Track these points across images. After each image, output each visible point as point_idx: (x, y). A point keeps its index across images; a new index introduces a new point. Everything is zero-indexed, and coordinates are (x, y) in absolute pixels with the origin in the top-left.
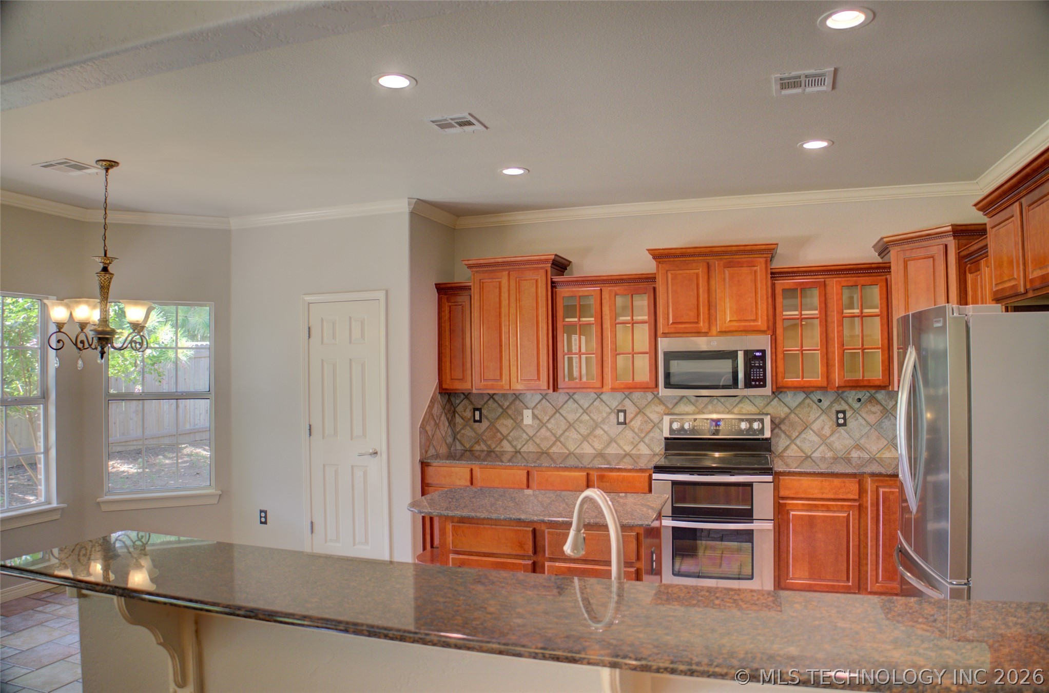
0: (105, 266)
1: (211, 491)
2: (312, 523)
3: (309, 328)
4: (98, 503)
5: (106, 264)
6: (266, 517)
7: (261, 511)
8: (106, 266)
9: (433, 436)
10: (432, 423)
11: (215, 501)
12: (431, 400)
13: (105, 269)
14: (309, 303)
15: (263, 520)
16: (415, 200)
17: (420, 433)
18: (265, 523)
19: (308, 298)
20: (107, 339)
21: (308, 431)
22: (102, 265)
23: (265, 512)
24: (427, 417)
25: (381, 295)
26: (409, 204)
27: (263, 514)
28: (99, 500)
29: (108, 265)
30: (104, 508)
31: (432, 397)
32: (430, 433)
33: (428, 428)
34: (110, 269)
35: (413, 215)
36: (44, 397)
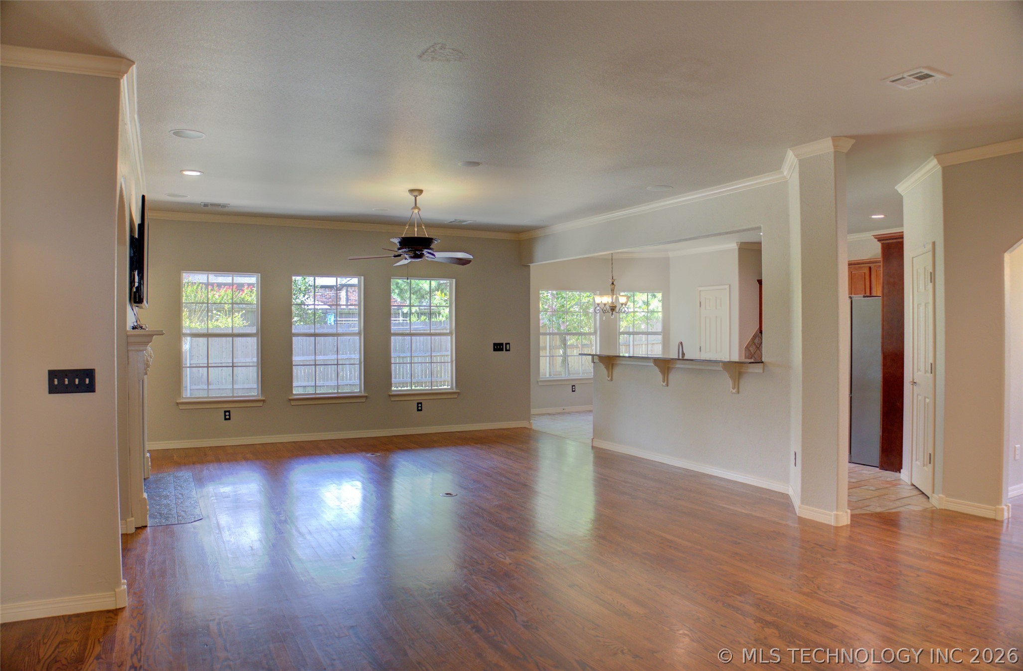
3: (700, 303)
5: (613, 281)
9: (755, 353)
10: (754, 347)
12: (754, 336)
13: (613, 283)
14: (700, 291)
16: (739, 243)
17: (745, 351)
19: (699, 289)
20: (614, 309)
22: (611, 282)
24: (751, 343)
25: (727, 287)
26: (737, 245)
31: (755, 335)
32: (752, 351)
33: (751, 349)
34: (614, 283)
35: (740, 249)
36: (595, 333)
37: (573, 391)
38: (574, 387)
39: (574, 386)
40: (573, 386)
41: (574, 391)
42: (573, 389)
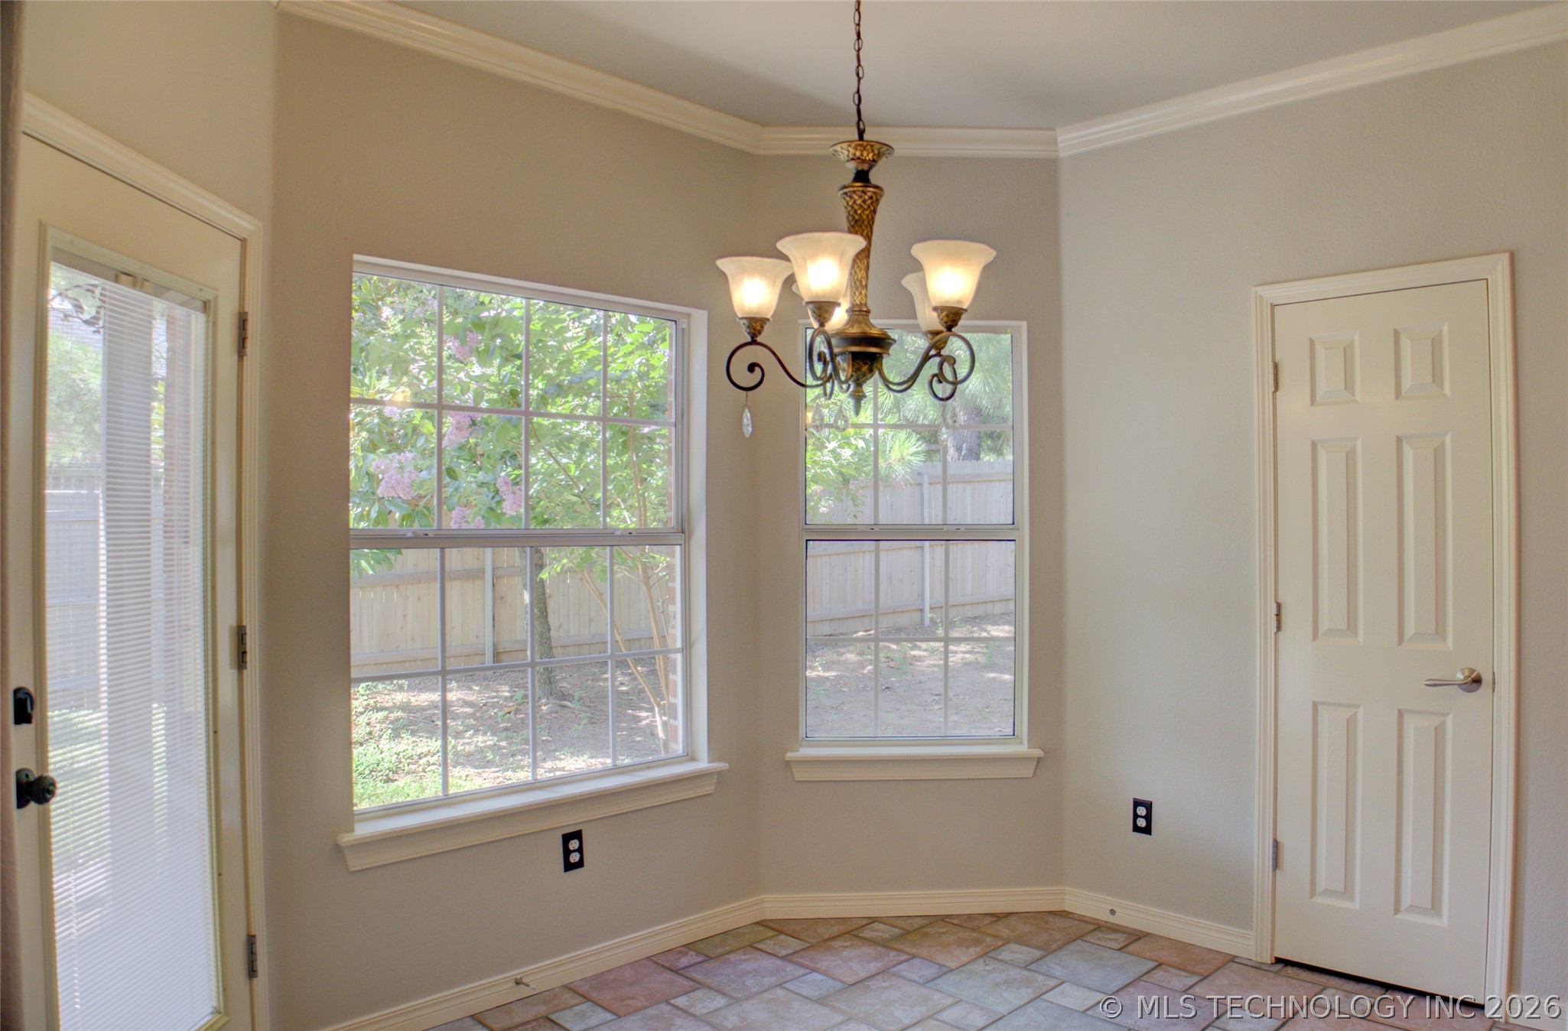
0: (860, 168)
1: (1022, 748)
2: (1276, 845)
3: (1276, 366)
4: (788, 762)
5: (864, 161)
6: (1148, 817)
7: (1137, 803)
8: (865, 167)
11: (1028, 771)
13: (862, 177)
14: (1273, 306)
15: (1142, 823)
18: (1147, 830)
19: (1273, 293)
20: (871, 356)
21: (1274, 618)
22: (852, 166)
23: (1149, 806)
25: (1499, 266)
27: (1142, 811)
28: (790, 755)
29: (871, 168)
30: (800, 774)
34: (874, 177)
36: (683, 529)
37: (569, 866)
38: (574, 844)
39: (578, 835)
40: (567, 838)
41: (580, 864)
42: (567, 852)
